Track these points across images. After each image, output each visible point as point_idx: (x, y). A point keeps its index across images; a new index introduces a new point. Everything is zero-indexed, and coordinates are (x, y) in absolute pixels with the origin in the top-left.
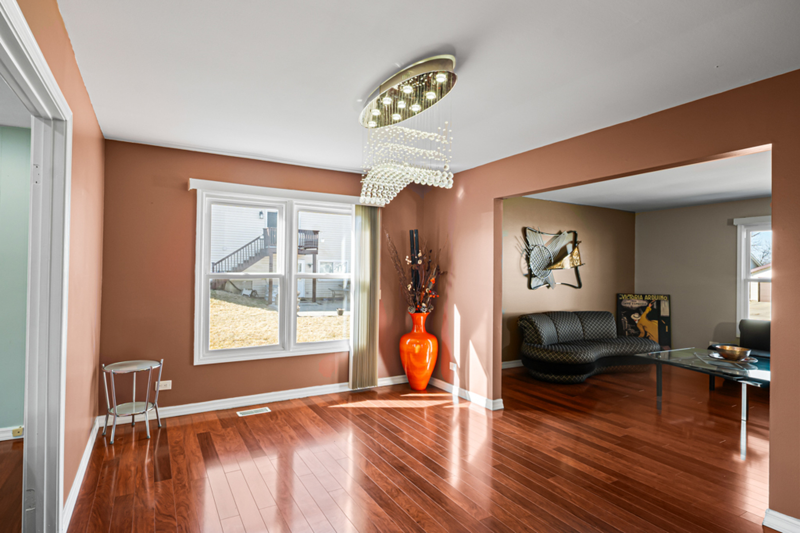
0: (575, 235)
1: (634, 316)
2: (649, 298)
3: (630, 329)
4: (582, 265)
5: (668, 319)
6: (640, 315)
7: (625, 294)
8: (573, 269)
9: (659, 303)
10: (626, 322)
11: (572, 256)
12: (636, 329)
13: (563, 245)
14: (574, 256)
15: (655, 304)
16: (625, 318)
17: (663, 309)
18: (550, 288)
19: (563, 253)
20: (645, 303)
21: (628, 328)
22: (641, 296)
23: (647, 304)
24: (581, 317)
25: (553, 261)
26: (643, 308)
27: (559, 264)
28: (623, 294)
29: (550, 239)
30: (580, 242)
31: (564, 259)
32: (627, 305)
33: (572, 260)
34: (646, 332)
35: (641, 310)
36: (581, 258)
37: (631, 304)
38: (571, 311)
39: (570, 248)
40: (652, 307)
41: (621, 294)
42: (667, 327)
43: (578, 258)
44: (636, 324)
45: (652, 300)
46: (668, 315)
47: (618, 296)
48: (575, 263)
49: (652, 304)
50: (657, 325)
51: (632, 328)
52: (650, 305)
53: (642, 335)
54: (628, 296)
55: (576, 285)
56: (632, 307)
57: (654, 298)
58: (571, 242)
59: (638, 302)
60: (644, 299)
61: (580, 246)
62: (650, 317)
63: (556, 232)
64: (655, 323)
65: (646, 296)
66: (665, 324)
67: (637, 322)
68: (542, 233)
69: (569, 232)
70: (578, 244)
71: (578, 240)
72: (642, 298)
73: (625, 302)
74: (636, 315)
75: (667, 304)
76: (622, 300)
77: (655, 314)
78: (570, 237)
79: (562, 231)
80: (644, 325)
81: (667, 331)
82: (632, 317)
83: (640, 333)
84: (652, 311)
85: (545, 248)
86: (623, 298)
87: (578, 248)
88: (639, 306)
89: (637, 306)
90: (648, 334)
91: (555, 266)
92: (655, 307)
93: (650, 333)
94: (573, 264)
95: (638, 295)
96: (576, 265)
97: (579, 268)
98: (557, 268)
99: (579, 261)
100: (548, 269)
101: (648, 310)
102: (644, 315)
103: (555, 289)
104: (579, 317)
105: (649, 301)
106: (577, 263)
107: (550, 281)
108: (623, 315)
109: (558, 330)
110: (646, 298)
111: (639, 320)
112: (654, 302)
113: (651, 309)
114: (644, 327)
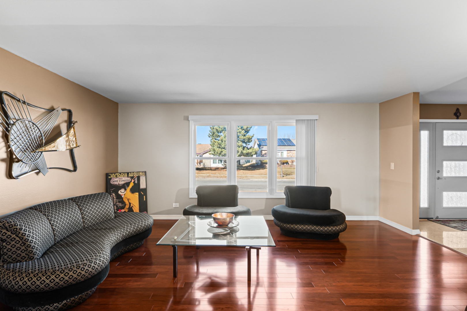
0: (70, 112)
1: (121, 192)
2: (132, 175)
3: (118, 204)
4: (78, 146)
5: (145, 190)
6: (126, 190)
7: (113, 173)
8: (68, 151)
9: (139, 178)
10: (115, 197)
11: (68, 136)
12: (123, 202)
13: (56, 123)
14: (70, 137)
15: (136, 179)
16: (114, 194)
17: (142, 183)
18: (41, 174)
19: (56, 134)
20: (129, 179)
21: (116, 203)
22: (126, 174)
23: (130, 180)
24: (79, 204)
25: (44, 141)
26: (128, 184)
27: (53, 145)
28: (112, 174)
29: (39, 114)
30: (76, 122)
31: (58, 140)
32: (115, 183)
33: (68, 141)
34: (130, 204)
35: (126, 185)
36: (77, 139)
37: (118, 181)
38: (67, 198)
39: (64, 127)
40: (134, 182)
41: (110, 173)
42: (144, 197)
43: (74, 139)
44: (122, 198)
45: (134, 177)
46: (145, 187)
47: (107, 175)
48: (71, 144)
49: (134, 179)
50: (138, 196)
51: (119, 202)
52: (133, 181)
53: (127, 207)
54: (116, 175)
55: (72, 168)
56: (119, 184)
57: (136, 175)
58: (66, 121)
59: (124, 179)
60: (128, 177)
61: (76, 125)
62: (133, 191)
63: (48, 107)
64: (137, 195)
65: (130, 174)
66: (143, 194)
67: (123, 196)
68: (29, 104)
69: (63, 110)
70: (74, 124)
71: (74, 119)
72: (127, 176)
73: (114, 180)
74: (123, 190)
75: (144, 178)
76: (111, 179)
77: (136, 189)
78: (64, 116)
79: (55, 107)
80: (128, 198)
81: (145, 200)
82: (119, 192)
83: (125, 205)
84: (134, 185)
85: (33, 123)
86: (112, 177)
87: (74, 129)
88: (125, 182)
89: (123, 183)
90: (132, 205)
91: (48, 148)
92: (136, 182)
93: (133, 204)
94: (69, 145)
95: (123, 173)
96: (72, 146)
97: (75, 151)
98: (50, 149)
99: (75, 143)
100: (37, 151)
101: (132, 185)
102: (128, 189)
103: (46, 175)
104: (77, 204)
105: (132, 178)
106: (73, 145)
107: (41, 166)
108: (112, 192)
109: (54, 227)
110: (130, 175)
111: (125, 194)
112: (135, 178)
113: (133, 184)
114: (128, 200)
